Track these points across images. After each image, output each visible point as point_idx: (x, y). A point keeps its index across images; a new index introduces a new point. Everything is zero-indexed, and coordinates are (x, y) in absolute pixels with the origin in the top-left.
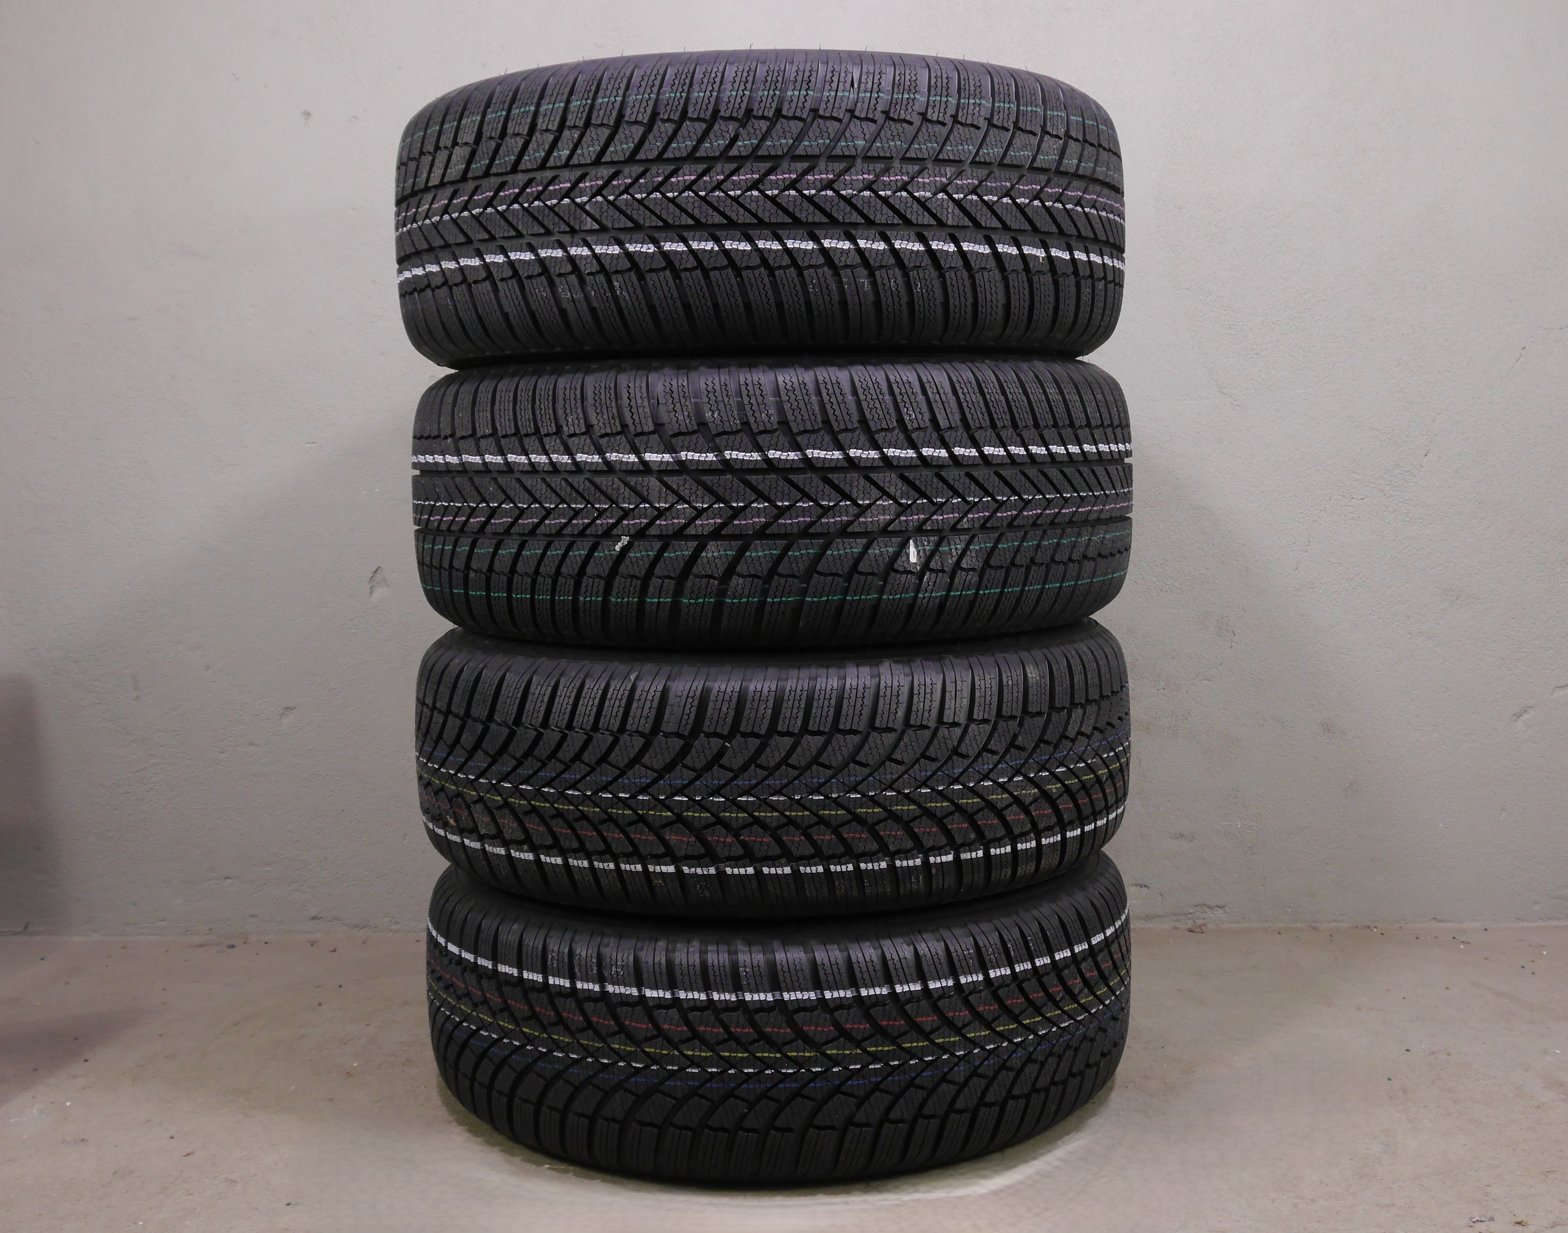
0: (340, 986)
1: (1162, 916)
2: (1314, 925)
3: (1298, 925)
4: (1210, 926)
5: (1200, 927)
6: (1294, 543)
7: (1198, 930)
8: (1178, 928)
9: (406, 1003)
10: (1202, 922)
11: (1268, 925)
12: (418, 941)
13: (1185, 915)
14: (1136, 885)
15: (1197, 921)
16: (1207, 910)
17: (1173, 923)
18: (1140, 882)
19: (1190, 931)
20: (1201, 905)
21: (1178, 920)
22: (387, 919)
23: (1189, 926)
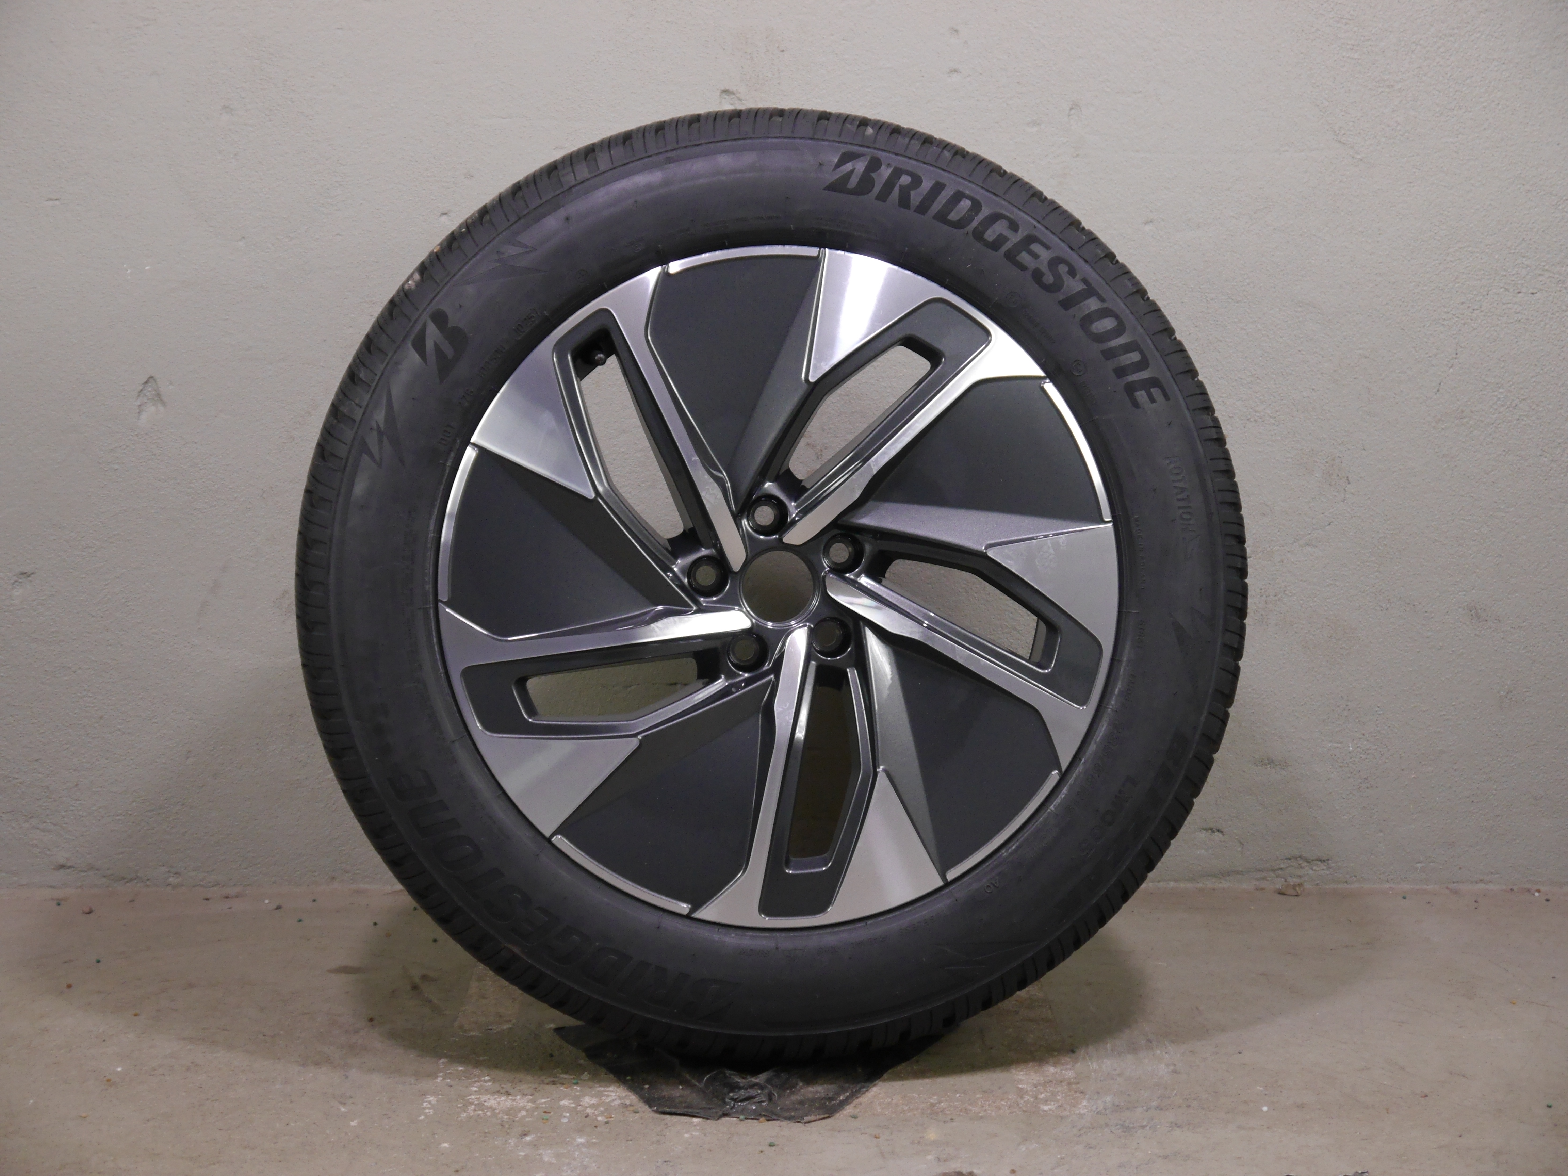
0: (98, 962)
1: (1237, 873)
2: (1452, 886)
3: (1430, 887)
4: (1307, 886)
5: (1294, 887)
6: (1436, 355)
7: (1292, 892)
8: (1263, 889)
9: (191, 986)
10: (1296, 881)
11: (1387, 885)
12: (207, 899)
13: (1274, 871)
14: (1206, 829)
15: (1289, 879)
16: (1304, 864)
17: (1256, 882)
18: (1212, 825)
19: (1281, 893)
20: (1296, 858)
21: (1264, 878)
22: (163, 869)
23: (1279, 886)
